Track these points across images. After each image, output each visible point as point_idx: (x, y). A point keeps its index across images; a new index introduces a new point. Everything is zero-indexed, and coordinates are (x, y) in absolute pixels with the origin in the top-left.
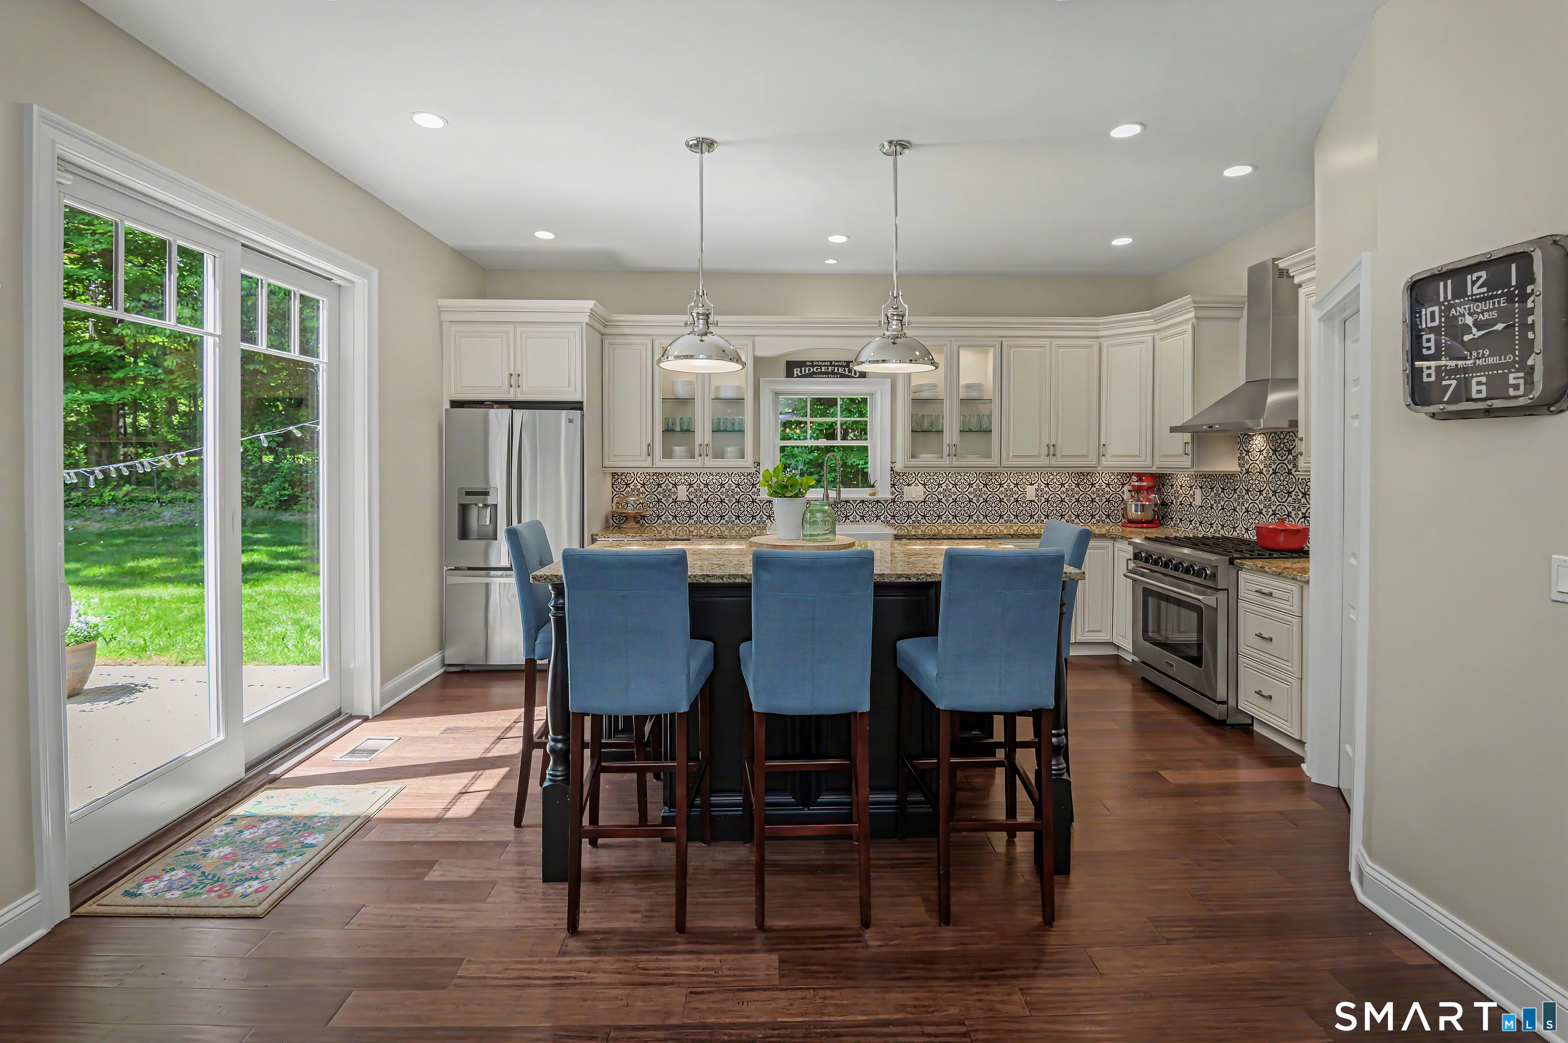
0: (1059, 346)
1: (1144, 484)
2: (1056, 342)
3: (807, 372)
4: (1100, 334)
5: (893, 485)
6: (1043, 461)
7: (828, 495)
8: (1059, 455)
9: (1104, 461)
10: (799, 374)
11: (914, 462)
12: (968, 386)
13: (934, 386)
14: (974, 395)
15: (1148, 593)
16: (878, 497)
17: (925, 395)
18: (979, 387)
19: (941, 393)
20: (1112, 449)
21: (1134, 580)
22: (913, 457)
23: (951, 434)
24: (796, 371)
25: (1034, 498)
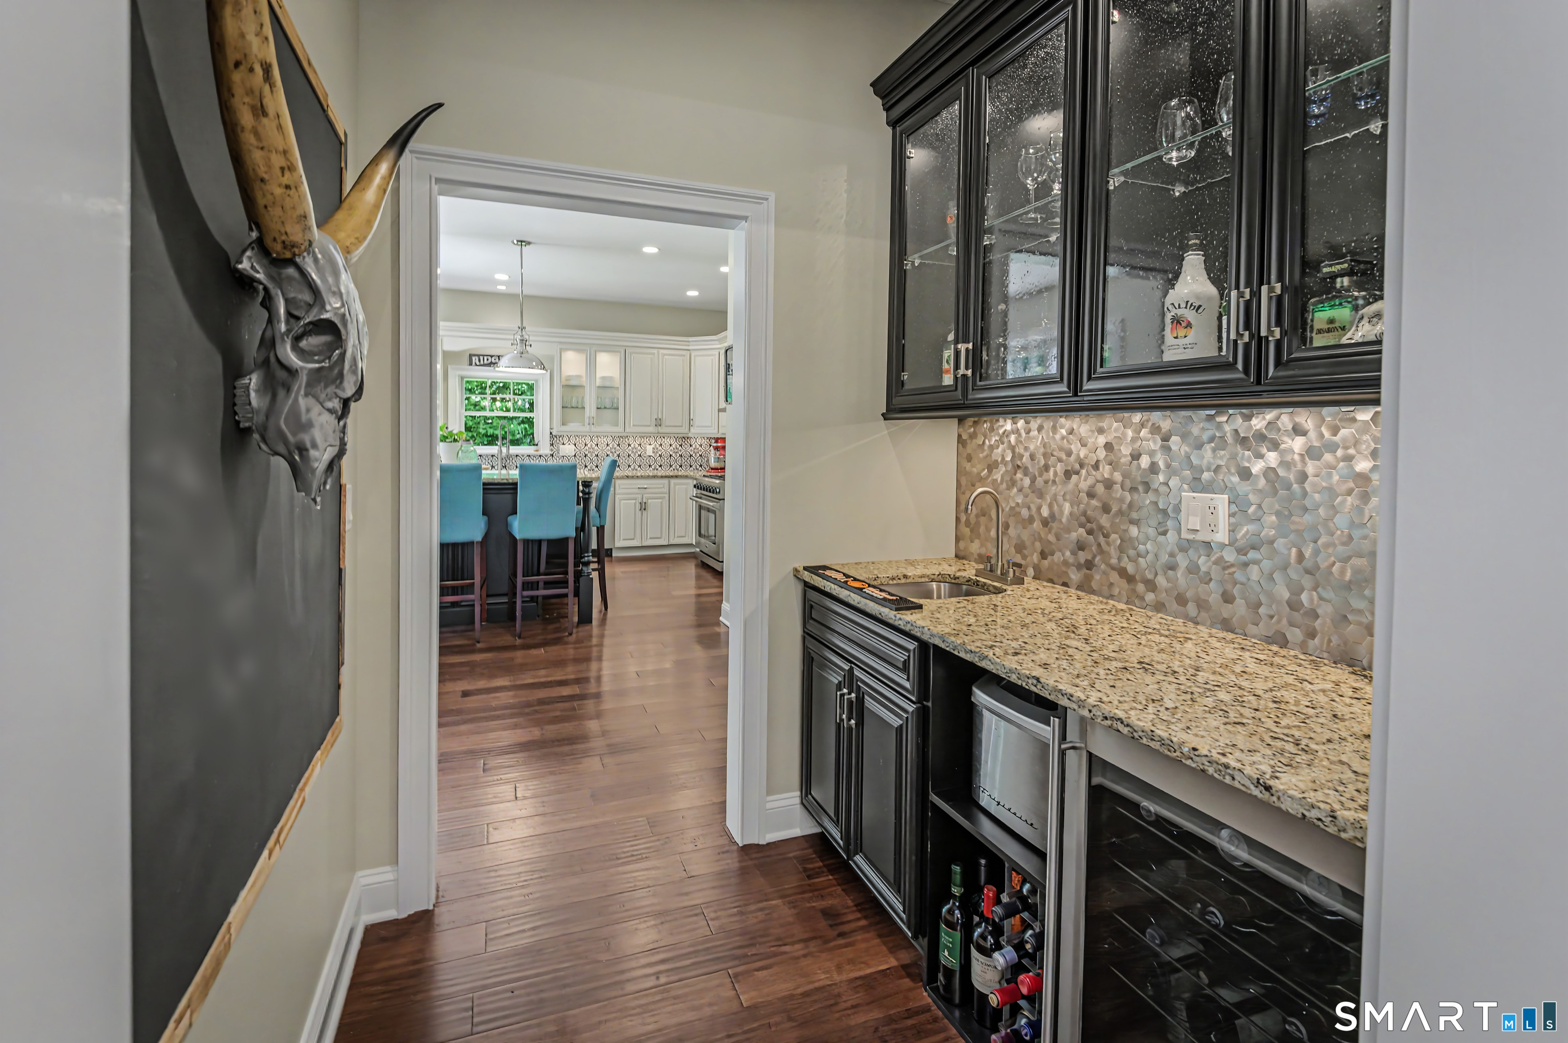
0: (664, 355)
1: (719, 444)
2: (662, 351)
3: (486, 361)
4: (690, 348)
5: (552, 445)
6: (652, 429)
7: (501, 451)
8: (663, 425)
9: (692, 430)
10: (478, 363)
11: (564, 428)
12: (603, 378)
13: (579, 377)
14: (608, 384)
15: (700, 507)
16: (541, 452)
17: (573, 383)
18: (611, 379)
19: (584, 381)
20: (697, 422)
21: (696, 501)
22: (563, 424)
23: (590, 410)
24: (475, 360)
25: (651, 454)
